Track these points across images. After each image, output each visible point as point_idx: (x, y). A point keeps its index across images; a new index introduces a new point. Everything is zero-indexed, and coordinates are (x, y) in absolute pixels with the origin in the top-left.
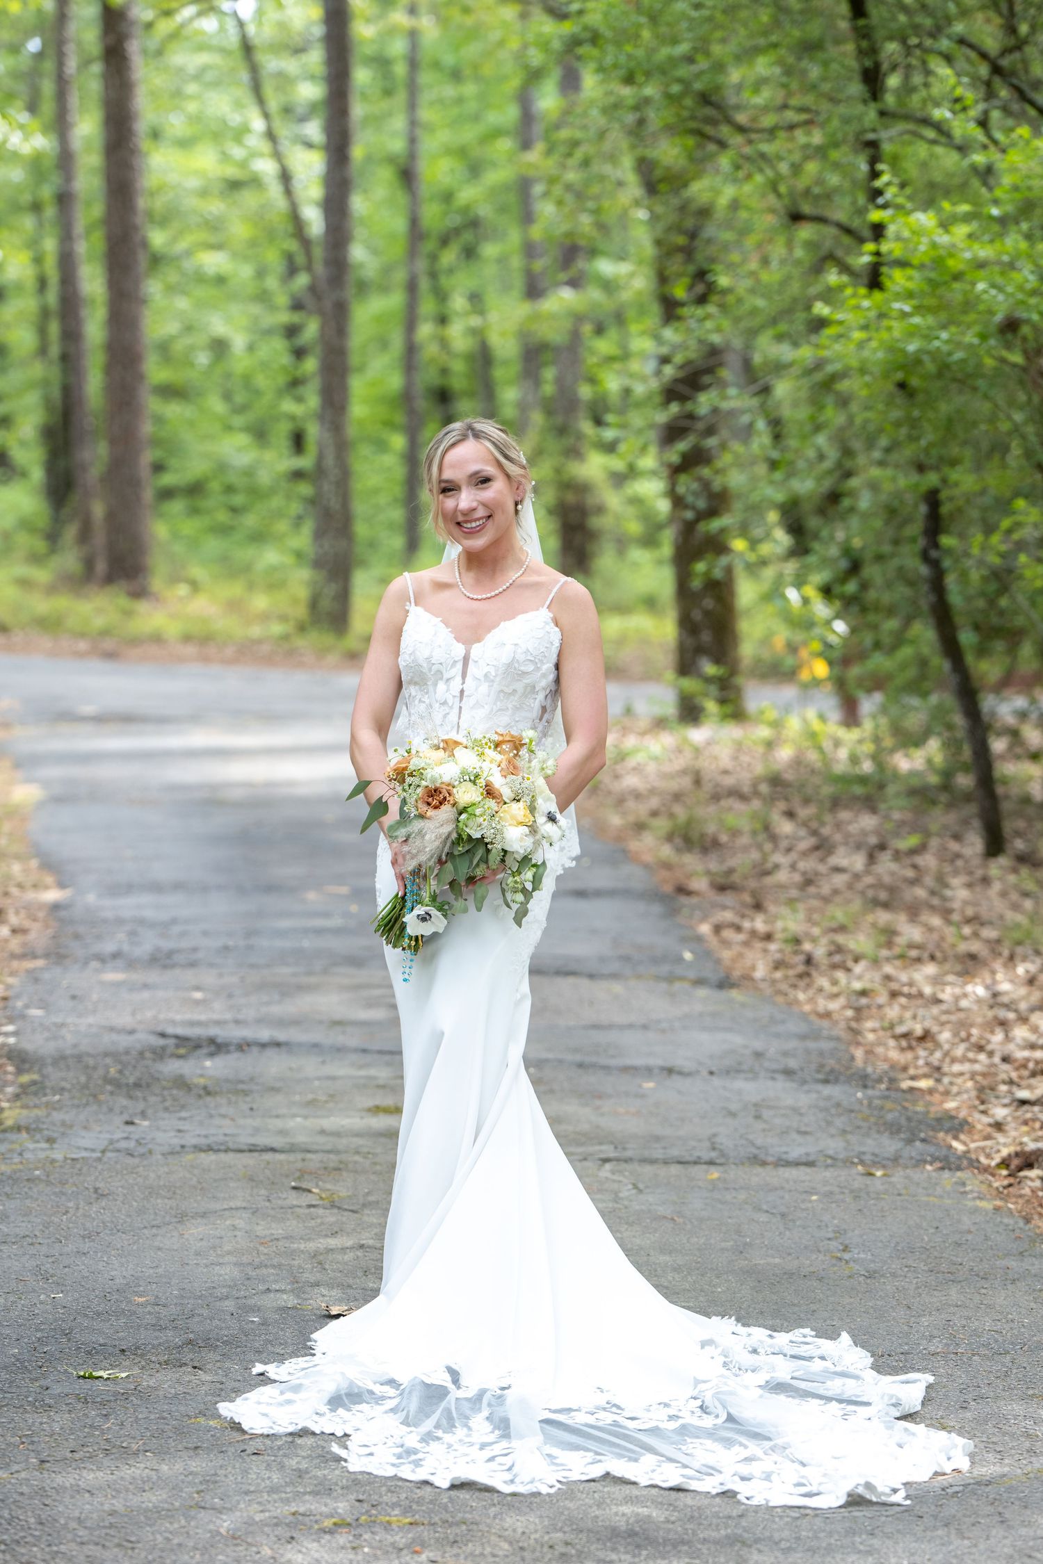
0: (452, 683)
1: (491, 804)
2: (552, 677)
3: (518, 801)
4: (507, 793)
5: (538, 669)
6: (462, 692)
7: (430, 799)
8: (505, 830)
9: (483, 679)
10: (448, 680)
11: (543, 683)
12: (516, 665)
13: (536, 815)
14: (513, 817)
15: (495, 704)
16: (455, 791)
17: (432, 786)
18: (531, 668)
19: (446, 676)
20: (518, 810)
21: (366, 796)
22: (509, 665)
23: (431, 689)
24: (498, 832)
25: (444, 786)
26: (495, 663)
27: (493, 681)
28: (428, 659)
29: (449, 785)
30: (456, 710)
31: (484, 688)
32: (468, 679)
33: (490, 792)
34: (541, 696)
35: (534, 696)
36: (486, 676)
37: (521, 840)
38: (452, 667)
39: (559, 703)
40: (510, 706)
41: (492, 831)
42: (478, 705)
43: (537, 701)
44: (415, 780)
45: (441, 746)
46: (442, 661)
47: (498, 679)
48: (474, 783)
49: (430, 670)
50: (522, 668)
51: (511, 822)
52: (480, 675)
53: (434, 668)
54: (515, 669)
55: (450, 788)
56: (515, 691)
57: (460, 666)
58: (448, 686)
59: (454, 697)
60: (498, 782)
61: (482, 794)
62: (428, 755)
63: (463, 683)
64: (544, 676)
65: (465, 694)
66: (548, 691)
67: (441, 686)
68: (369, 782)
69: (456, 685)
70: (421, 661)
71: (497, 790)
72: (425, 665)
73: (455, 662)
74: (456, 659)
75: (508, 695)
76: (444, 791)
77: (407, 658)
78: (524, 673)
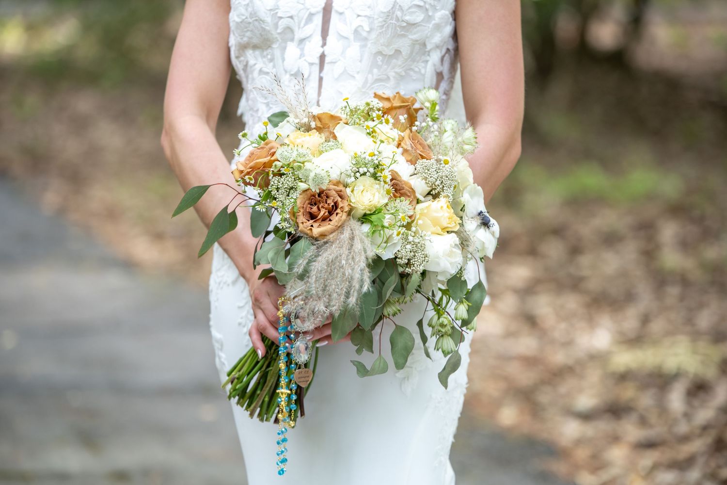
0: (308, 45)
1: (403, 205)
2: (448, 29)
3: (436, 197)
4: (419, 186)
5: (429, 18)
6: (322, 57)
7: (315, 209)
8: (427, 243)
9: (352, 37)
10: (302, 41)
11: (437, 38)
12: (399, 13)
13: (465, 218)
14: (436, 222)
15: (371, 72)
16: (348, 190)
17: (315, 189)
18: (419, 17)
19: (299, 34)
20: (440, 209)
21: (198, 211)
22: (389, 14)
23: (277, 53)
24: (418, 247)
25: (332, 187)
26: (368, 12)
27: (366, 39)
28: (273, 10)
29: (338, 183)
30: (313, 84)
31: (354, 49)
32: (330, 39)
33: (398, 189)
34: (435, 57)
35: (424, 58)
36: (356, 31)
37: (450, 254)
38: (306, 23)
39: (459, 65)
40: (392, 74)
41: (409, 247)
42: (346, 74)
43: (430, 64)
44: (287, 181)
45: (313, 125)
46: (293, 13)
47: (373, 35)
48: (375, 176)
49: (276, 26)
50: (407, 18)
51: (433, 229)
52: (348, 31)
53: (282, 24)
54: (398, 20)
55: (341, 188)
56: (398, 52)
57: (318, 20)
58: (302, 49)
59: (311, 64)
60: (404, 170)
61: (388, 192)
62: (298, 141)
63: (324, 44)
64: (438, 27)
65: (327, 60)
66: (444, 51)
67: (292, 49)
68: (204, 189)
69: (314, 48)
70: (263, 14)
71: (406, 183)
72: (269, 19)
73: (311, 15)
74: (313, 11)
75: (388, 58)
76: (333, 193)
77: (243, 10)
78: (411, 25)
